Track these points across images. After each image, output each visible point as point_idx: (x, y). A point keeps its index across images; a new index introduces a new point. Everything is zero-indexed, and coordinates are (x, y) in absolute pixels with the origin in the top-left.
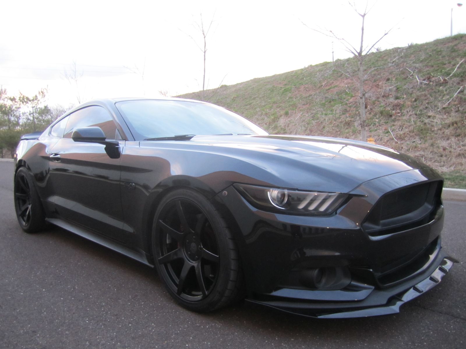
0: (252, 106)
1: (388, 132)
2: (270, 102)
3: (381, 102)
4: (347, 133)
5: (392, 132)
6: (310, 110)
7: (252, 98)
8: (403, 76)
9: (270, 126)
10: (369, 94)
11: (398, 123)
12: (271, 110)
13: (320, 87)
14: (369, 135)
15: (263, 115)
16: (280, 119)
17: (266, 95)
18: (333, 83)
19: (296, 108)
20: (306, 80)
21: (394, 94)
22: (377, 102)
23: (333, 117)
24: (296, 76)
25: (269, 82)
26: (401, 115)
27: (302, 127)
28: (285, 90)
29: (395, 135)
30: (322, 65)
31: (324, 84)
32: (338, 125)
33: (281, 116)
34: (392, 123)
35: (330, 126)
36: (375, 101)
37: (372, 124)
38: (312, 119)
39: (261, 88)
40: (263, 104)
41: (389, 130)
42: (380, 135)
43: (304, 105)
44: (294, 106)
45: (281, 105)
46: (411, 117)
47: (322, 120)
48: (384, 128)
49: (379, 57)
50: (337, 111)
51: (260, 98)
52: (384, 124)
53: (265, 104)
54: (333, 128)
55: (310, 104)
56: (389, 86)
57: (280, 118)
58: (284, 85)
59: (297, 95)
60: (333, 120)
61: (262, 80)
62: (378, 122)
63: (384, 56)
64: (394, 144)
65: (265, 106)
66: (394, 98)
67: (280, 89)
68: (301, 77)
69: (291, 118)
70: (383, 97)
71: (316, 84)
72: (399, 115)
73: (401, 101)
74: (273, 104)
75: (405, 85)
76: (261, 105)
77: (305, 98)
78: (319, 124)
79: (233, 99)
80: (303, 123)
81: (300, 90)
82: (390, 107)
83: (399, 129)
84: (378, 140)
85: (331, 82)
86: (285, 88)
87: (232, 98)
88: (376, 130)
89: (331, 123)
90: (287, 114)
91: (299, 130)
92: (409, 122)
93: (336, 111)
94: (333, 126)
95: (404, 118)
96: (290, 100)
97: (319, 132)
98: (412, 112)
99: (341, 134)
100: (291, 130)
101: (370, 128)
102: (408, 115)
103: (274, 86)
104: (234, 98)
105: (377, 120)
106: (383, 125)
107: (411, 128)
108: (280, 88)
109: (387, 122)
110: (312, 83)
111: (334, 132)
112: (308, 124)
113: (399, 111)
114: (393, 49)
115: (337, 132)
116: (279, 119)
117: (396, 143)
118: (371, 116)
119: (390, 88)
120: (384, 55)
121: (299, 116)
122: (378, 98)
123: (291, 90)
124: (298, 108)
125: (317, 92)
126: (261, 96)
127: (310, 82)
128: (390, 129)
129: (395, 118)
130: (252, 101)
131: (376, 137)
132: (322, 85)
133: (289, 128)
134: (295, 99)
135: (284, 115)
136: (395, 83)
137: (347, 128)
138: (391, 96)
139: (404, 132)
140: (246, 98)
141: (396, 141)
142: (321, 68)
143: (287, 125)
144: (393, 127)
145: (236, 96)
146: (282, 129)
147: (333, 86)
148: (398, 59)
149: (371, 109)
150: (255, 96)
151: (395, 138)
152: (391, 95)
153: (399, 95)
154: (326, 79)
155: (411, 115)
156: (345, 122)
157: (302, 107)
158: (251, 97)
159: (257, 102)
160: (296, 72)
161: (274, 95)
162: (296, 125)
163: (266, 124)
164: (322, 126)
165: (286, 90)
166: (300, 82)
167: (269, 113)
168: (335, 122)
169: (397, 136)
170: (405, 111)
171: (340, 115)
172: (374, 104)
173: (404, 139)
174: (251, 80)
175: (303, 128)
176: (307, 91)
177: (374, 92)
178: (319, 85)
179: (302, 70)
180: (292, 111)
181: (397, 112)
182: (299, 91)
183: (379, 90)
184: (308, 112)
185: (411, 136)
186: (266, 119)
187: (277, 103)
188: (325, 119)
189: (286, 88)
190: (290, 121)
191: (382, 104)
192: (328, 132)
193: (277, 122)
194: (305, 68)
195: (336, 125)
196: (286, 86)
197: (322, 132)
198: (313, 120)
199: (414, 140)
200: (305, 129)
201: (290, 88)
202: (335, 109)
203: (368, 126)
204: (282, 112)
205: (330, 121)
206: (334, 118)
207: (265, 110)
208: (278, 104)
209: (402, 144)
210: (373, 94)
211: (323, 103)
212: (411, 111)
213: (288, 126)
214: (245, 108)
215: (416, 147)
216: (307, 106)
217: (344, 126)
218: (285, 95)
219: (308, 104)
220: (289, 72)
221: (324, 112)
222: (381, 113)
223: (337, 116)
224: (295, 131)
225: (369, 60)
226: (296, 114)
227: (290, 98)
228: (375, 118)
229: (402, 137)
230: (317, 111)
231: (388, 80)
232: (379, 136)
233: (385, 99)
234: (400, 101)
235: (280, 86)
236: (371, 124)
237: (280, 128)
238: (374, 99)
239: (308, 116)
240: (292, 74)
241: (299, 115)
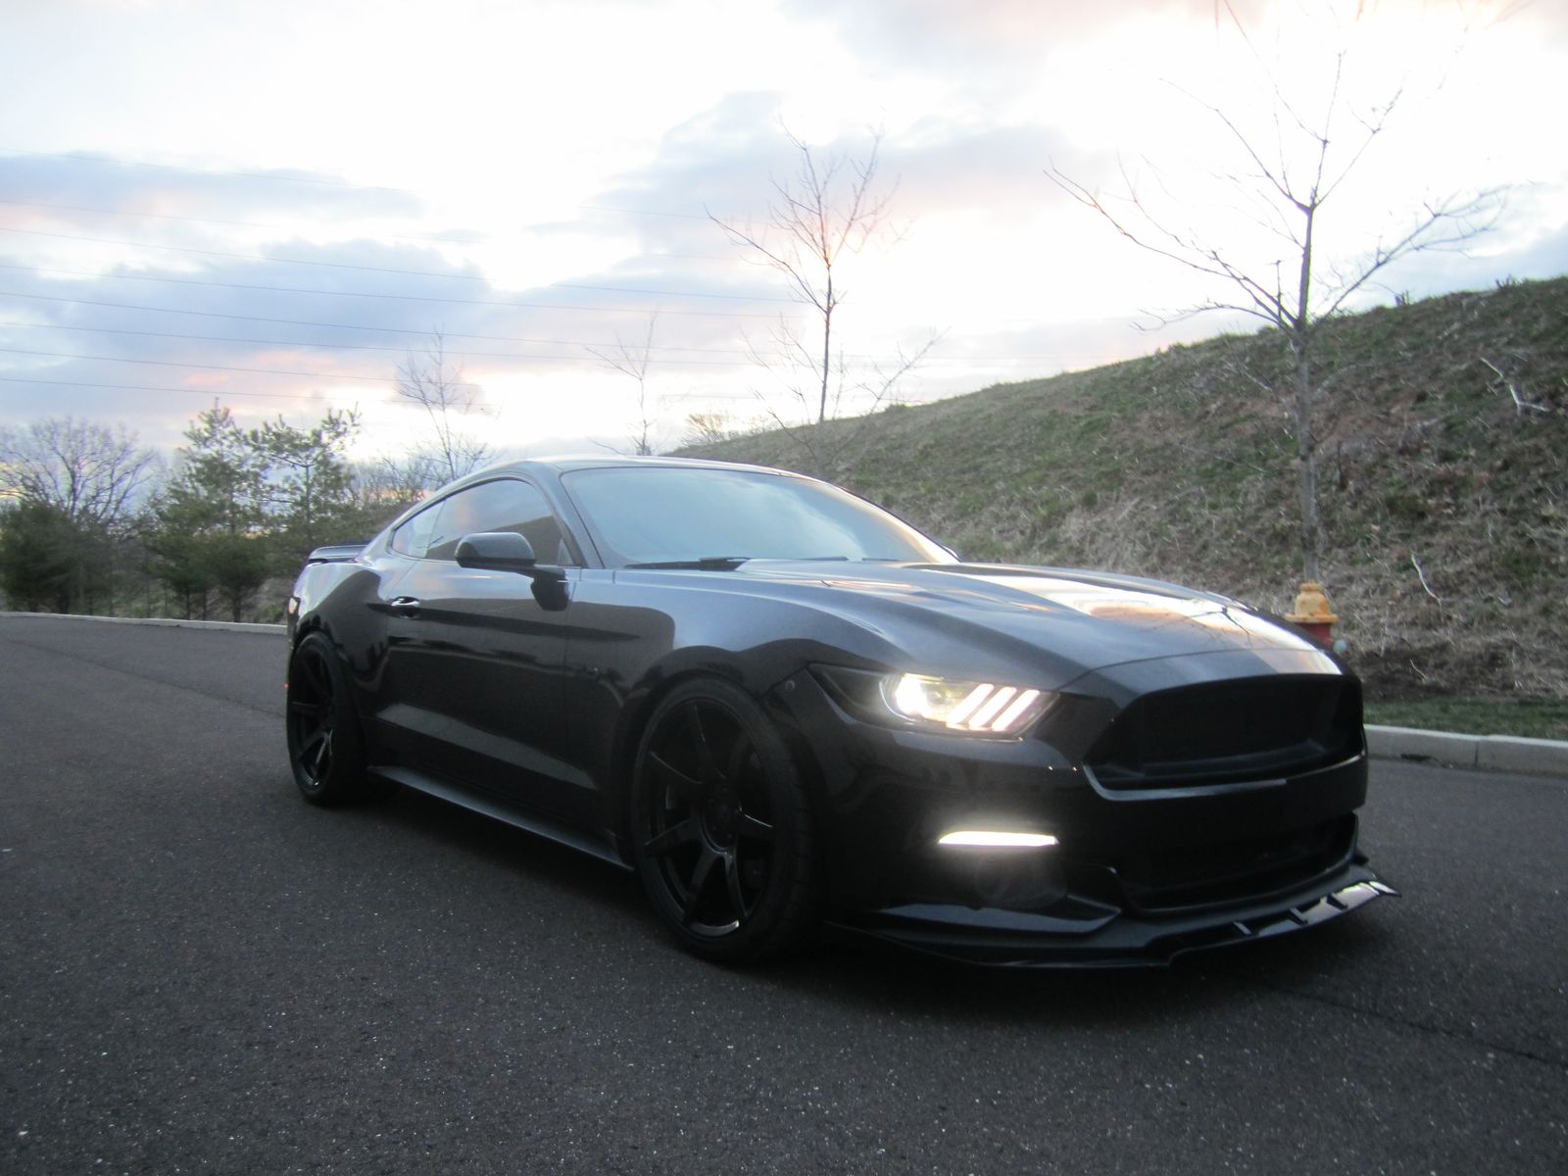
0: (982, 474)
1: (1409, 567)
2: (1039, 461)
3: (1393, 469)
4: (1277, 567)
5: (1421, 566)
6: (1163, 489)
7: (985, 448)
8: (1471, 386)
9: (1036, 541)
10: (1356, 445)
11: (1441, 539)
12: (1039, 488)
13: (1200, 418)
14: (1345, 573)
15: (1014, 504)
16: (1067, 518)
17: (1027, 439)
18: (1242, 404)
19: (1120, 485)
20: (1157, 395)
21: (1436, 443)
22: (1379, 470)
23: (1236, 514)
24: (1127, 382)
25: (1040, 398)
26: (1456, 514)
27: (1134, 545)
28: (1089, 423)
29: (1430, 579)
30: (1212, 345)
31: (1214, 407)
32: (1250, 541)
33: (1071, 508)
34: (1424, 539)
35: (1225, 543)
36: (1375, 465)
37: (1360, 541)
38: (1169, 518)
39: (1014, 419)
40: (1018, 470)
41: (1414, 560)
42: (1381, 576)
43: (1146, 473)
44: (1115, 478)
45: (1074, 472)
46: (1487, 519)
47: (1201, 522)
48: (1395, 555)
49: (1400, 324)
50: (1249, 497)
51: (1010, 449)
52: (1399, 540)
53: (1025, 468)
54: (1235, 550)
55: (1166, 472)
56: (1422, 419)
57: (1069, 514)
58: (1086, 409)
59: (1128, 442)
60: (1235, 525)
61: (1018, 392)
62: (1378, 535)
63: (1417, 321)
64: (1423, 604)
65: (1019, 475)
66: (1436, 456)
67: (1074, 423)
68: (1142, 385)
69: (1104, 517)
70: (1401, 452)
71: (1188, 409)
72: (1450, 511)
73: (1458, 468)
74: (1048, 470)
75: (1476, 414)
76: (1009, 471)
77: (1149, 452)
78: (1189, 537)
79: (922, 452)
80: (1140, 533)
81: (1138, 424)
82: (1421, 485)
83: (1445, 557)
84: (1374, 592)
85: (1238, 401)
86: (1088, 419)
87: (920, 447)
88: (1370, 560)
89: (1227, 534)
90: (1089, 502)
91: (1127, 555)
92: (1480, 537)
93: (1246, 494)
94: (1233, 545)
95: (1465, 522)
96: (1104, 456)
97: (1188, 561)
98: (1492, 504)
99: (1258, 571)
100: (1100, 555)
101: (1353, 553)
102: (1478, 514)
103: (1054, 411)
104: (925, 447)
105: (1376, 528)
106: (1396, 543)
107: (1482, 556)
108: (1073, 420)
109: (1409, 536)
110: (1175, 404)
111: (1237, 562)
112: (1155, 535)
113: (1448, 500)
114: (1445, 298)
115: (1245, 562)
116: (1064, 517)
117: (1431, 600)
118: (1358, 512)
119: (1426, 423)
120: (1414, 317)
121: (1130, 511)
122: (1385, 456)
123: (1108, 425)
124: (1126, 483)
125: (1191, 433)
126: (1011, 443)
127: (1171, 400)
128: (1416, 557)
129: (1435, 524)
130: (984, 459)
131: (1370, 583)
132: (1208, 413)
133: (1094, 547)
134: (1120, 453)
135: (1080, 506)
136: (1443, 410)
137: (1278, 553)
138: (1428, 451)
139: (1458, 568)
140: (963, 450)
141: (1433, 596)
142: (1208, 355)
143: (1089, 538)
144: (1426, 552)
145: (932, 442)
146: (1071, 548)
147: (1242, 414)
148: (1461, 332)
149: (1359, 492)
150: (994, 443)
151: (1429, 586)
152: (1427, 446)
153: (1452, 447)
154: (1220, 393)
155: (1486, 514)
156: (1271, 531)
157: (1140, 481)
158: (979, 446)
159: (999, 463)
160: (1128, 366)
161: (1053, 441)
162: (1116, 539)
163: (1022, 533)
164: (1199, 542)
165: (1092, 427)
166: (1139, 401)
167: (1035, 497)
168: (1239, 532)
169: (1435, 580)
170: (1468, 502)
171: (1259, 510)
172: (1370, 477)
173: (1458, 591)
174: (985, 391)
175: (1140, 549)
176: (1158, 428)
177: (1373, 437)
178: (1198, 411)
179: (1148, 360)
180: (1109, 493)
181: (1441, 502)
182: (1135, 430)
183: (1389, 431)
184: (1156, 498)
185: (1481, 582)
186: (1023, 515)
187: (1060, 467)
188: (1209, 522)
189: (1095, 418)
190: (1098, 525)
191: (1395, 477)
192: (1217, 562)
193: (1059, 526)
194: (1159, 355)
195: (1245, 540)
196: (1093, 413)
197: (1198, 560)
198: (1171, 522)
199: (1491, 595)
200: (1145, 550)
201: (1104, 421)
202: (1244, 490)
203: (1348, 545)
204: (1075, 497)
205: (1226, 527)
206: (1239, 518)
207: (1023, 488)
208: (1064, 470)
209: (1451, 605)
210: (1368, 444)
211: (1207, 470)
212: (1488, 502)
213: (1092, 542)
214: (957, 482)
215: (1492, 616)
216: (1157, 478)
217: (1269, 544)
218: (1088, 440)
219: (1160, 472)
220: (1106, 368)
221: (1208, 499)
222: (1391, 504)
223: (1250, 511)
224: (1113, 556)
225: (1364, 333)
226: (1120, 503)
227: (1105, 450)
228: (1370, 519)
229: (1450, 583)
230: (1188, 495)
231: (1421, 397)
232: (1378, 577)
233: (1407, 460)
234: (1455, 469)
235: (1073, 412)
236: (1357, 540)
237: (1064, 545)
238: (1370, 459)
239: (1158, 510)
240: (1115, 375)
241: (1129, 506)
